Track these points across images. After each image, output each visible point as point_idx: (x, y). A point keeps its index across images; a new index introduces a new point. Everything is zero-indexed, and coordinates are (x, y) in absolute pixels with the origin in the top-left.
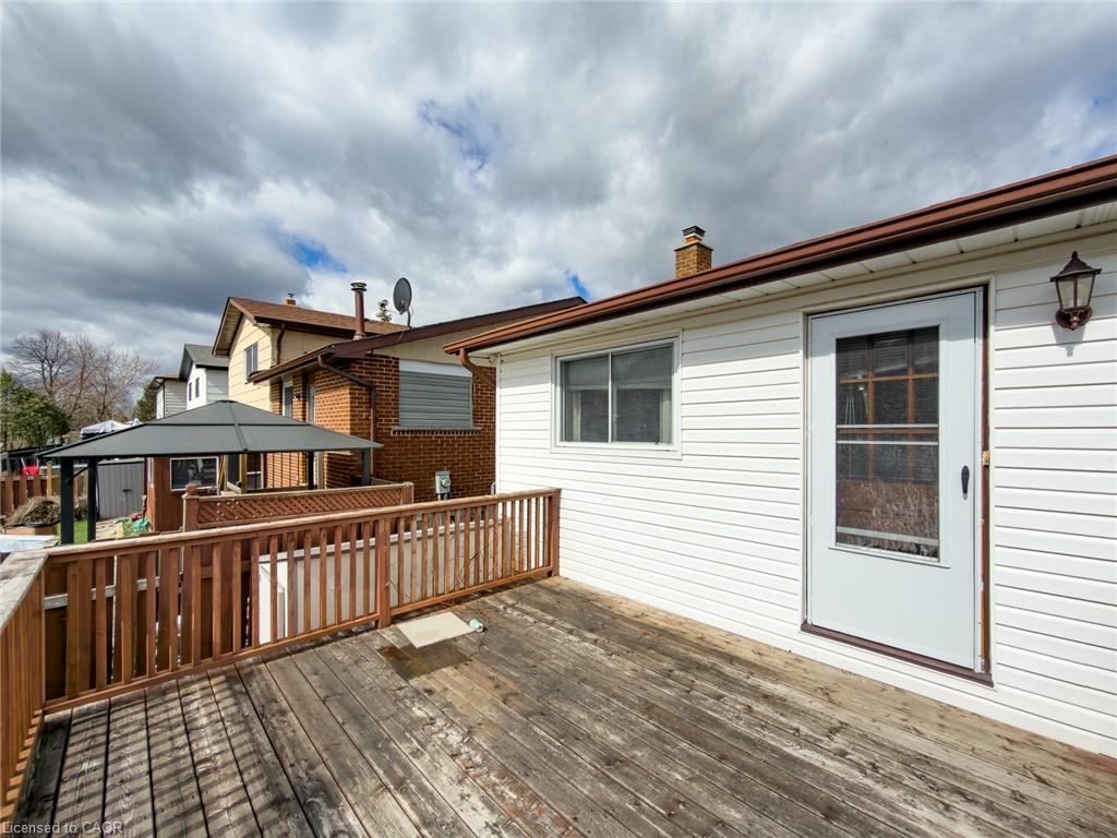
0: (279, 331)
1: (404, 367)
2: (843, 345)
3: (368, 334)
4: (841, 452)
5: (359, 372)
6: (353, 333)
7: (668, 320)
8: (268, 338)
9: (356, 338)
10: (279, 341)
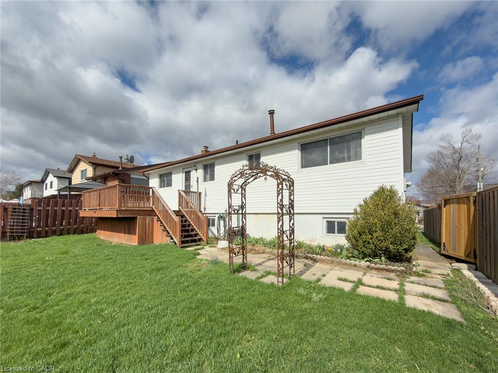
0: (95, 166)
1: (132, 176)
2: (186, 172)
3: (123, 168)
4: (185, 185)
5: (120, 177)
6: (119, 167)
7: (172, 168)
8: (91, 168)
9: (120, 169)
10: (95, 169)
